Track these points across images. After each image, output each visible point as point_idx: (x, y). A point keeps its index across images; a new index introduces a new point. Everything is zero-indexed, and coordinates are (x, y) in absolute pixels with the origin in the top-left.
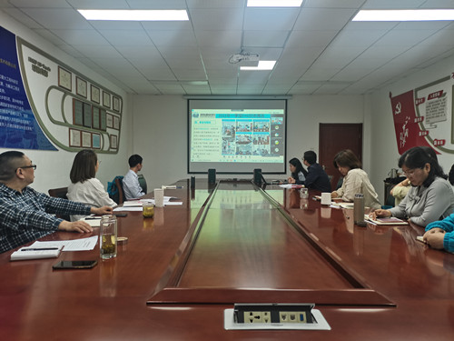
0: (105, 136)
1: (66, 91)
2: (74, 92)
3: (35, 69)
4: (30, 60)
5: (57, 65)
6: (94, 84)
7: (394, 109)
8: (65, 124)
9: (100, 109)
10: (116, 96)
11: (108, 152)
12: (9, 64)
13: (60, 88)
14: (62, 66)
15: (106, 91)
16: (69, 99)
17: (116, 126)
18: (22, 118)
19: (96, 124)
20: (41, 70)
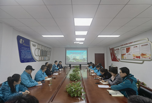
0: (47, 57)
1: (39, 49)
2: (41, 49)
3: (33, 46)
4: (32, 44)
5: (37, 44)
6: (45, 47)
7: (110, 51)
8: (39, 56)
9: (46, 52)
10: (50, 48)
11: (47, 60)
12: (28, 46)
13: (38, 48)
14: (39, 44)
15: (48, 48)
16: (40, 50)
17: (50, 55)
18: (30, 56)
19: (45, 55)
20: (34, 46)
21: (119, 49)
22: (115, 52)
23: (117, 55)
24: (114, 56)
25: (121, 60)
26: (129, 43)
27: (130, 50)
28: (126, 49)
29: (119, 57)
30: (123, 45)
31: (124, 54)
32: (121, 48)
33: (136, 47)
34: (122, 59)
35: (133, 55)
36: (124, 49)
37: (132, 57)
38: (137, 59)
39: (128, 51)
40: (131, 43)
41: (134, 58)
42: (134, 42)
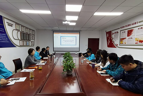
0: (30, 42)
1: (18, 30)
2: (20, 30)
4: (7, 22)
5: (15, 23)
7: (107, 35)
8: (18, 39)
9: (28, 35)
10: (33, 30)
15: (30, 29)
16: (19, 33)
17: (33, 39)
18: (6, 39)
21: (118, 32)
22: (113, 36)
23: (114, 40)
24: (111, 41)
25: (118, 46)
26: (132, 24)
27: (132, 32)
28: (127, 32)
29: (116, 42)
30: (123, 27)
31: (123, 39)
32: (121, 31)
33: (142, 28)
34: (120, 45)
35: (136, 39)
36: (125, 32)
37: (134, 42)
38: (140, 44)
39: (130, 34)
40: (135, 24)
41: (137, 43)
42: (139, 22)
